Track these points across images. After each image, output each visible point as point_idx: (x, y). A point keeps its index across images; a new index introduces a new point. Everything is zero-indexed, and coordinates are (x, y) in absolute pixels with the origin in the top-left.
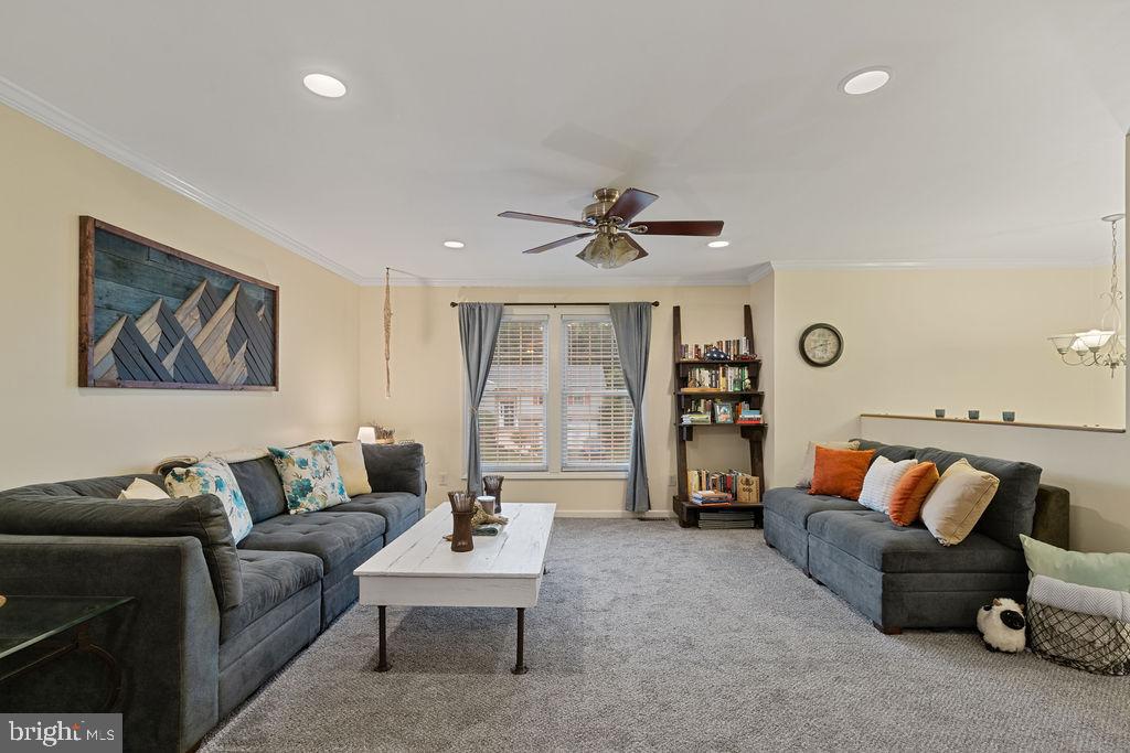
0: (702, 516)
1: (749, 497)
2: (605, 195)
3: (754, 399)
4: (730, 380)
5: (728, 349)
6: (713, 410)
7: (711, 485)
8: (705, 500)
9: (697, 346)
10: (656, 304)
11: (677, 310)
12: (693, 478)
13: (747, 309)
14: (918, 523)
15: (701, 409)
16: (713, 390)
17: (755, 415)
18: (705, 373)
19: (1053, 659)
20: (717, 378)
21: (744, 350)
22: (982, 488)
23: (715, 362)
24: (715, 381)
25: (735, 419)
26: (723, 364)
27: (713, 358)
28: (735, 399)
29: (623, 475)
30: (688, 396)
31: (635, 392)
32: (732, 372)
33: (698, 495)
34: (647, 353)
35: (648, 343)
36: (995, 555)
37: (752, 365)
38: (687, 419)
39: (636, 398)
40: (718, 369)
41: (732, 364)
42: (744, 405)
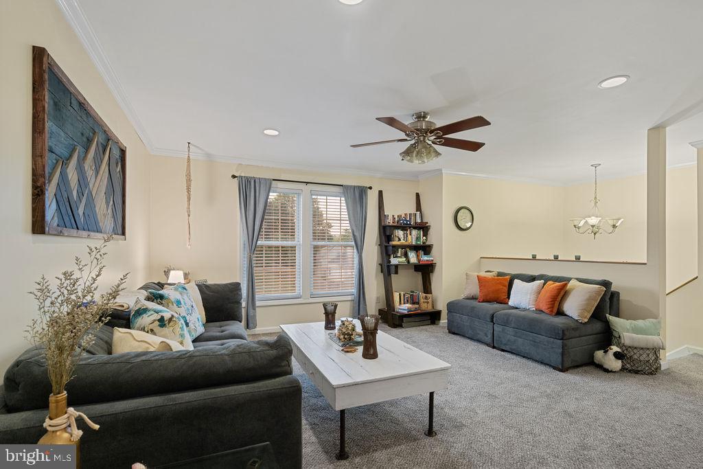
0: (405, 320)
1: (426, 307)
2: (421, 116)
3: (426, 249)
4: (413, 237)
5: (410, 219)
6: (406, 255)
7: (406, 300)
8: (409, 310)
9: (393, 216)
10: (370, 188)
11: (381, 193)
12: (396, 296)
13: (418, 195)
15: (399, 255)
16: (407, 243)
17: (425, 258)
18: (400, 233)
20: (407, 236)
21: (419, 220)
23: (405, 227)
24: (406, 237)
25: (419, 260)
26: (410, 228)
27: (407, 224)
28: (416, 248)
29: (349, 298)
30: (394, 246)
31: (359, 243)
32: (414, 232)
33: (403, 308)
34: (365, 219)
35: (366, 213)
37: (424, 228)
38: (394, 261)
39: (359, 247)
40: (407, 230)
41: (415, 228)
42: (421, 253)
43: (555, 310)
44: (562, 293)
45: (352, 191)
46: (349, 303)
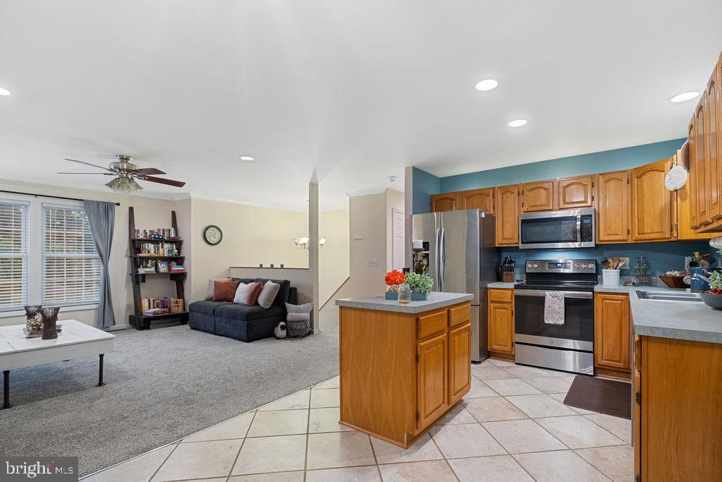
0: (152, 322)
1: (177, 309)
2: (124, 159)
3: (179, 260)
4: (165, 250)
5: (163, 234)
6: (156, 266)
7: (155, 305)
8: (155, 313)
9: (145, 231)
10: (118, 204)
11: (131, 209)
12: (145, 303)
13: (174, 213)
14: (257, 304)
15: (149, 265)
16: (157, 255)
17: (180, 268)
18: (151, 246)
19: (292, 337)
20: (158, 249)
21: (173, 235)
22: (275, 288)
23: (157, 240)
24: (157, 251)
25: (170, 270)
26: (161, 242)
27: (155, 238)
28: (169, 260)
29: (94, 306)
30: (142, 258)
31: (104, 254)
32: (167, 246)
33: (148, 311)
34: (112, 233)
35: (112, 227)
36: (278, 310)
37: (178, 243)
38: (141, 271)
39: (104, 258)
40: (159, 244)
41: (167, 242)
42: (174, 263)
43: (253, 302)
44: (258, 290)
45: (96, 205)
46: (94, 311)
